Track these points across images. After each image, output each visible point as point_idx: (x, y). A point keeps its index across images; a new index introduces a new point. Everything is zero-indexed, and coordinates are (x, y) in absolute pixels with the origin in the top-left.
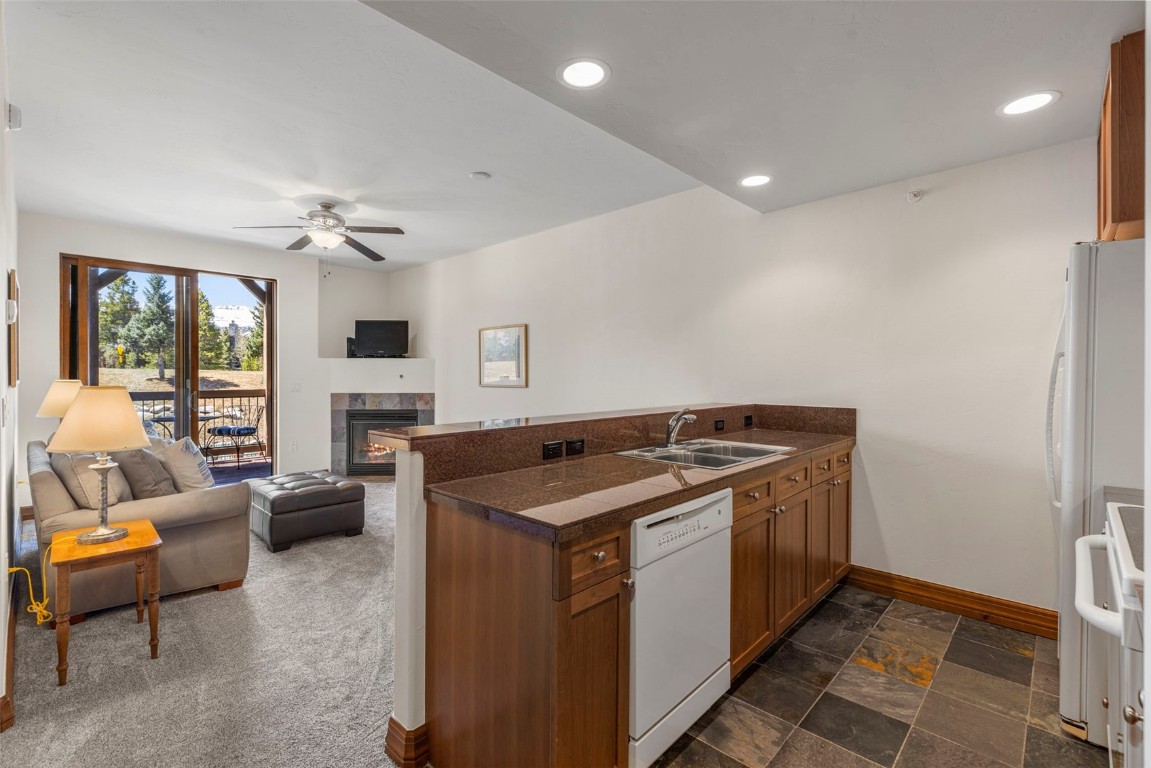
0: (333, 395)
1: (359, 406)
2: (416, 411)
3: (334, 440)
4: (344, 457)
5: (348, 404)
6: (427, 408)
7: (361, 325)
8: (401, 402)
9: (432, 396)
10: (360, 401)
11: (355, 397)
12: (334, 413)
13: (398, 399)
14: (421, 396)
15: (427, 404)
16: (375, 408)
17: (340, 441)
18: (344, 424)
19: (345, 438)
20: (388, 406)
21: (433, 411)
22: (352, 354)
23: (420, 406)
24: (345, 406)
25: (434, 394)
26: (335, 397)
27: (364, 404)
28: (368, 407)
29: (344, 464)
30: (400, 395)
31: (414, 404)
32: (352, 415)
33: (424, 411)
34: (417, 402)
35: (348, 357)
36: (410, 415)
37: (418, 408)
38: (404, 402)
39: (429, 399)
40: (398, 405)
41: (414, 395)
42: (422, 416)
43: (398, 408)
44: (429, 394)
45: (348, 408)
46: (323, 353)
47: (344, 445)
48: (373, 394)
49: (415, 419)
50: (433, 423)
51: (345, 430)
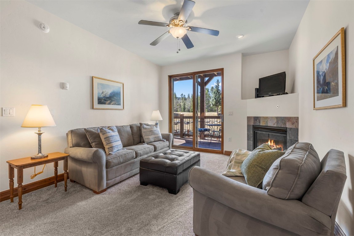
0: (248, 118)
1: (257, 124)
2: (287, 128)
3: (248, 140)
4: (251, 148)
5: (253, 122)
6: (293, 127)
7: (261, 81)
8: (277, 122)
9: (297, 119)
10: (258, 120)
11: (256, 119)
12: (248, 126)
13: (276, 120)
14: (289, 119)
15: (293, 124)
16: (264, 125)
17: (250, 140)
18: (252, 132)
19: (252, 139)
20: (271, 124)
21: (298, 129)
22: (257, 96)
23: (288, 125)
24: (252, 124)
25: (298, 118)
27: (260, 122)
28: (261, 124)
30: (277, 118)
31: (285, 124)
32: (255, 128)
33: (291, 128)
34: (287, 123)
35: (255, 98)
36: (284, 131)
37: (287, 126)
38: (279, 122)
39: (295, 121)
40: (276, 124)
41: (285, 118)
42: (290, 132)
43: (275, 126)
44: (295, 118)
45: (253, 124)
46: (243, 97)
47: (251, 143)
48: (263, 117)
49: (286, 133)
50: (297, 138)
51: (252, 135)
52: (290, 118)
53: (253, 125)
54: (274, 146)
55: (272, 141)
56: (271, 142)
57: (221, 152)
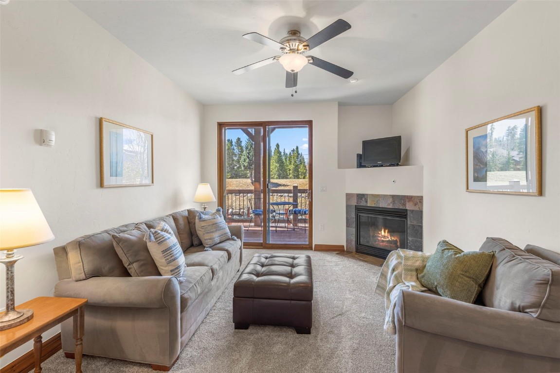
0: (347, 195)
1: (363, 204)
2: (407, 210)
3: (347, 226)
4: (353, 238)
5: (356, 201)
6: (416, 208)
7: (366, 144)
8: (394, 202)
9: (421, 199)
10: (363, 199)
11: (361, 196)
12: (348, 207)
13: (391, 200)
14: (410, 198)
15: (416, 205)
16: (373, 205)
17: (351, 227)
18: (353, 215)
19: (354, 225)
20: (383, 204)
21: (421, 212)
23: (409, 206)
24: (354, 203)
25: (422, 197)
26: (349, 196)
27: (367, 202)
28: (369, 205)
29: (354, 243)
30: (393, 196)
31: (404, 205)
32: (359, 209)
33: (413, 211)
34: (407, 202)
35: (357, 168)
36: (402, 214)
37: (407, 208)
38: (396, 202)
39: (418, 201)
40: (391, 205)
41: (404, 196)
42: (411, 215)
43: (391, 207)
44: (418, 197)
45: (356, 204)
46: (340, 165)
47: (353, 230)
48: (372, 195)
49: (405, 216)
50: (422, 223)
51: (354, 220)
52: (412, 198)
53: (356, 206)
55: (387, 231)
56: (385, 231)
57: (308, 246)
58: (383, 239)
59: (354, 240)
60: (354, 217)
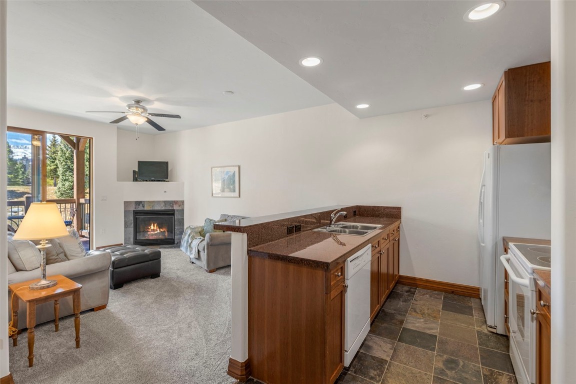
0: (125, 202)
1: (140, 208)
2: (174, 210)
3: (125, 227)
5: (134, 207)
6: (180, 208)
7: (141, 164)
8: (165, 206)
10: (141, 205)
11: (138, 203)
12: (125, 211)
13: (163, 204)
14: (176, 202)
15: (180, 206)
16: (150, 209)
17: (130, 227)
18: (132, 218)
19: (132, 225)
20: (157, 208)
21: (183, 210)
22: (135, 180)
23: (176, 207)
24: (132, 208)
25: (184, 201)
26: (127, 204)
27: (144, 207)
28: (146, 209)
30: (165, 202)
31: (172, 206)
32: (136, 213)
33: (178, 210)
34: (174, 205)
35: (133, 182)
36: (171, 213)
37: (174, 208)
38: (167, 205)
39: (181, 204)
40: (163, 207)
41: (172, 201)
42: (177, 213)
43: (163, 209)
44: (181, 201)
45: (134, 209)
46: (120, 179)
47: (132, 229)
48: (149, 202)
49: (173, 214)
50: (183, 217)
51: (133, 221)
53: (134, 211)
54: (156, 230)
55: (156, 225)
56: (154, 226)
58: (152, 232)
59: (133, 237)
60: (133, 219)
